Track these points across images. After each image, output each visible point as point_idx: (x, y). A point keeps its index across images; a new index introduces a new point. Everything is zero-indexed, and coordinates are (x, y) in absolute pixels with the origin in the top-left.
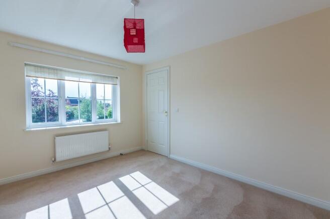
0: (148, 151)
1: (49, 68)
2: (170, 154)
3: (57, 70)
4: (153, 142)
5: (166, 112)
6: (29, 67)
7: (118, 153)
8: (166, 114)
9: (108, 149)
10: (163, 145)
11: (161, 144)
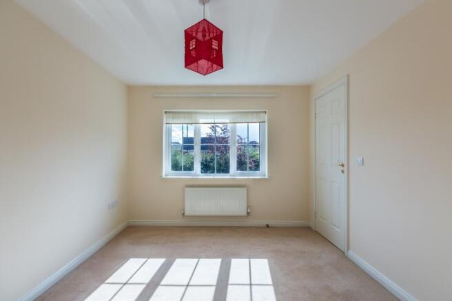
0: (317, 232)
1: (184, 113)
2: (348, 249)
3: (191, 113)
4: (323, 218)
5: (343, 165)
6: (168, 115)
7: (263, 223)
8: (341, 168)
9: (244, 213)
10: (338, 228)
11: (334, 225)
